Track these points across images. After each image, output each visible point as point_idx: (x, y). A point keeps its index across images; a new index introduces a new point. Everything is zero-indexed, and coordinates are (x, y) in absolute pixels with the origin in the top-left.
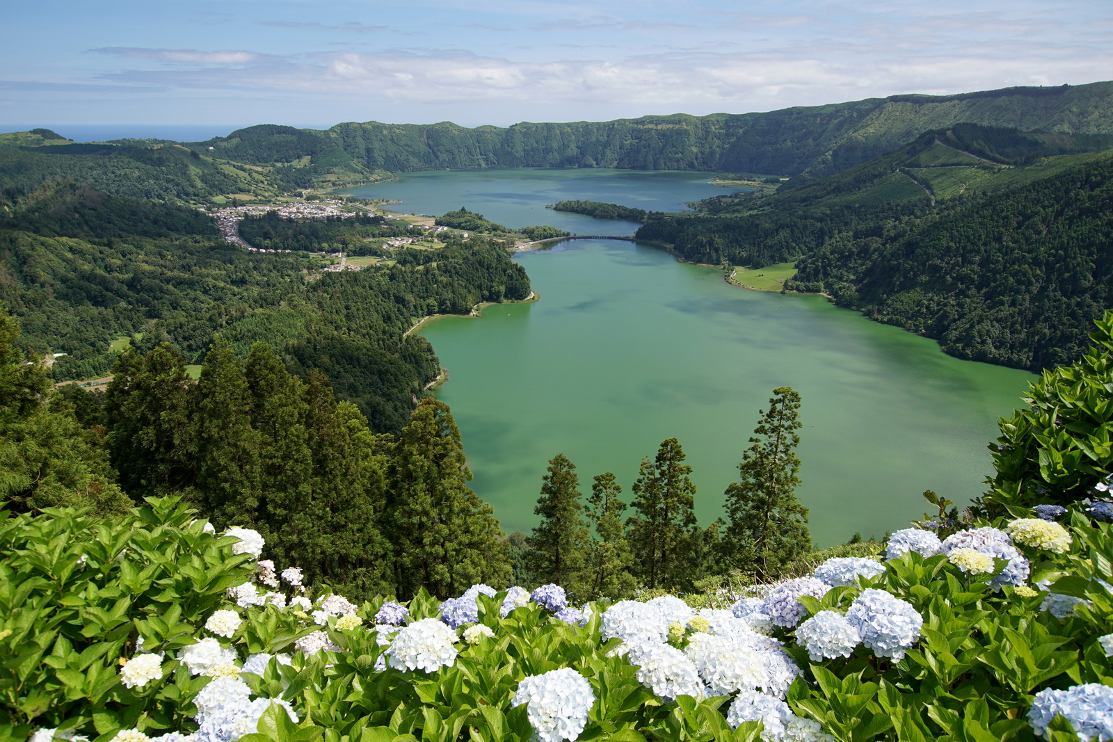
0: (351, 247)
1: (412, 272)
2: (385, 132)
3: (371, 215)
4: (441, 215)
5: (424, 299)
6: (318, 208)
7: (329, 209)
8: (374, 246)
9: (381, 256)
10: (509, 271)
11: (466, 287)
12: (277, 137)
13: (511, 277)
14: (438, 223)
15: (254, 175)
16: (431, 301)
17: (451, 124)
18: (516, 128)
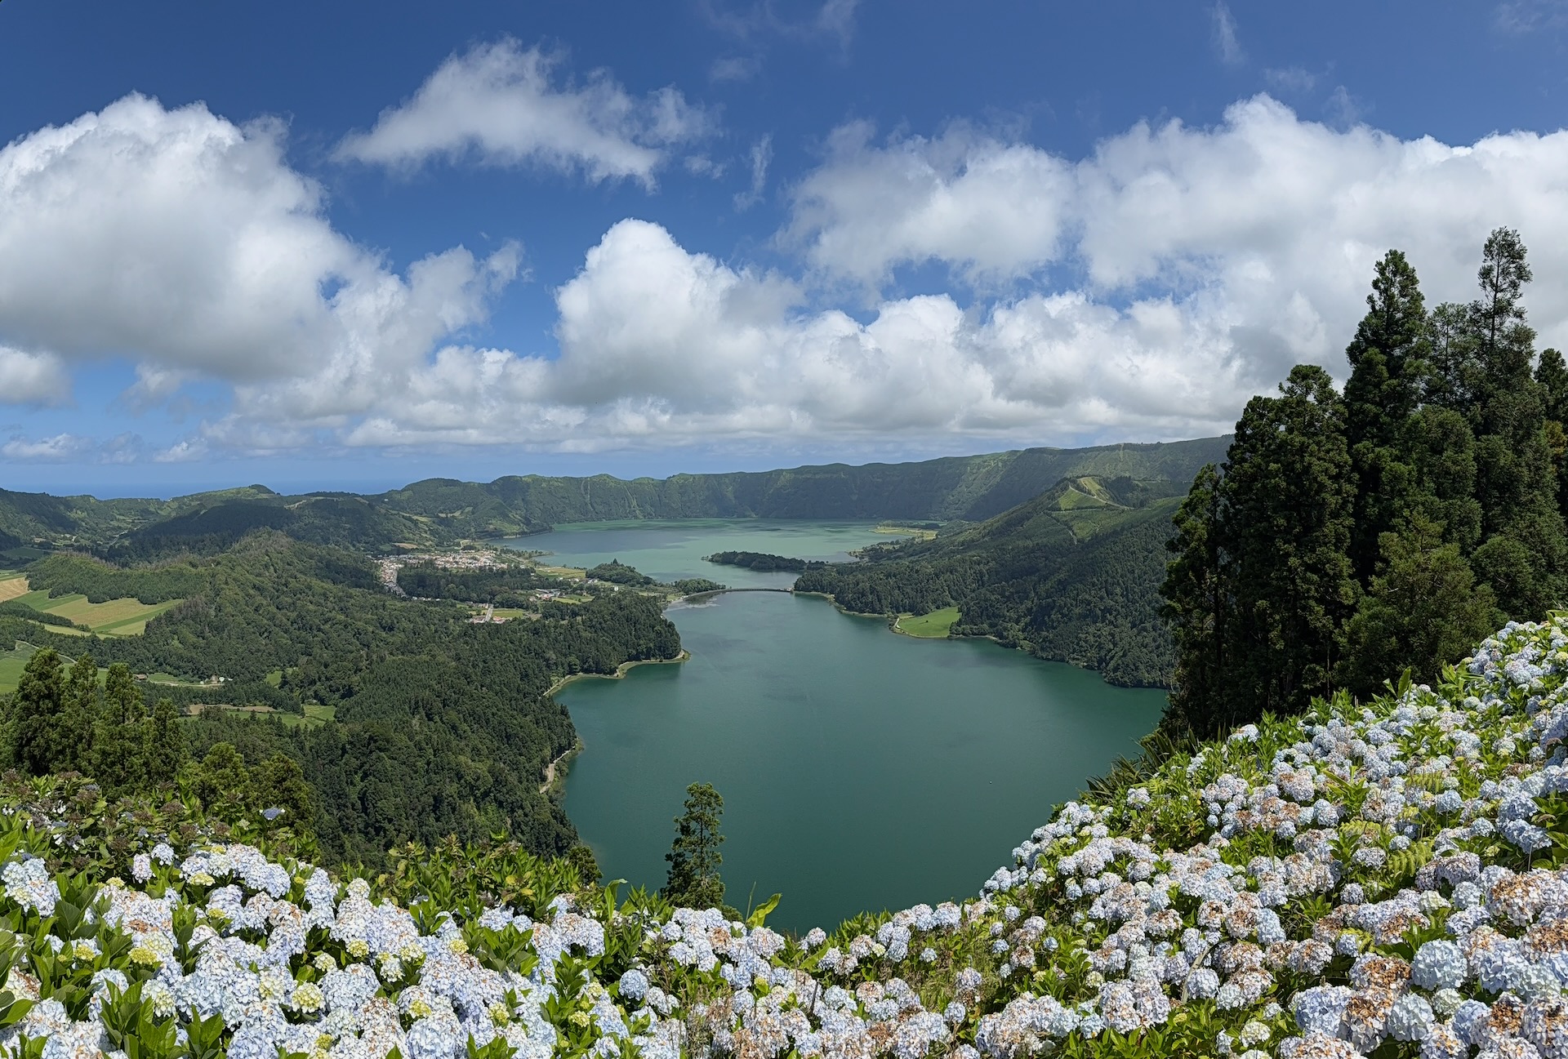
0: (498, 598)
1: (556, 627)
2: (544, 485)
3: (522, 567)
4: (591, 567)
5: (565, 656)
6: (473, 558)
7: (483, 559)
8: (521, 598)
9: (527, 609)
10: (658, 628)
11: (611, 644)
12: (443, 490)
13: (659, 634)
14: (590, 576)
15: (420, 525)
16: (572, 659)
17: (608, 476)
18: (674, 480)
